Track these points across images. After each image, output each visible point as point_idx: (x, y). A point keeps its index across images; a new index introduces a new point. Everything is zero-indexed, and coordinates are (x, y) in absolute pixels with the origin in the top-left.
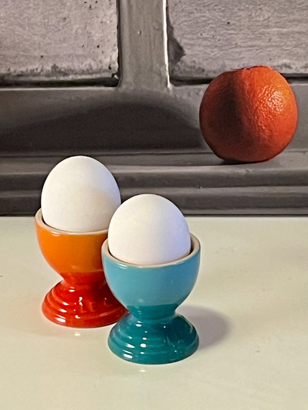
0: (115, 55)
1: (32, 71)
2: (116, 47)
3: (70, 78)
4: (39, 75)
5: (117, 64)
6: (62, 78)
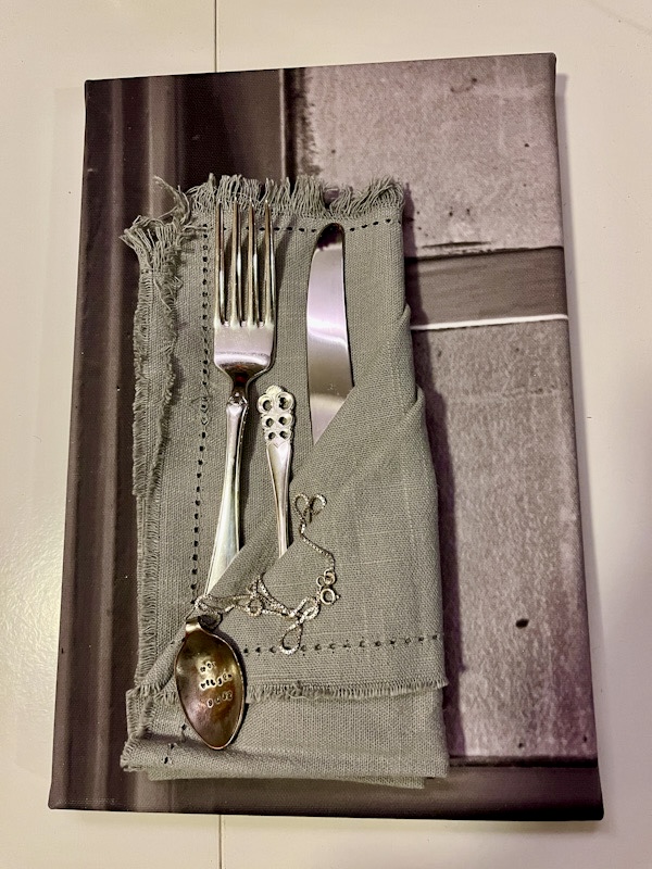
1: (312, 139)
4: (305, 148)
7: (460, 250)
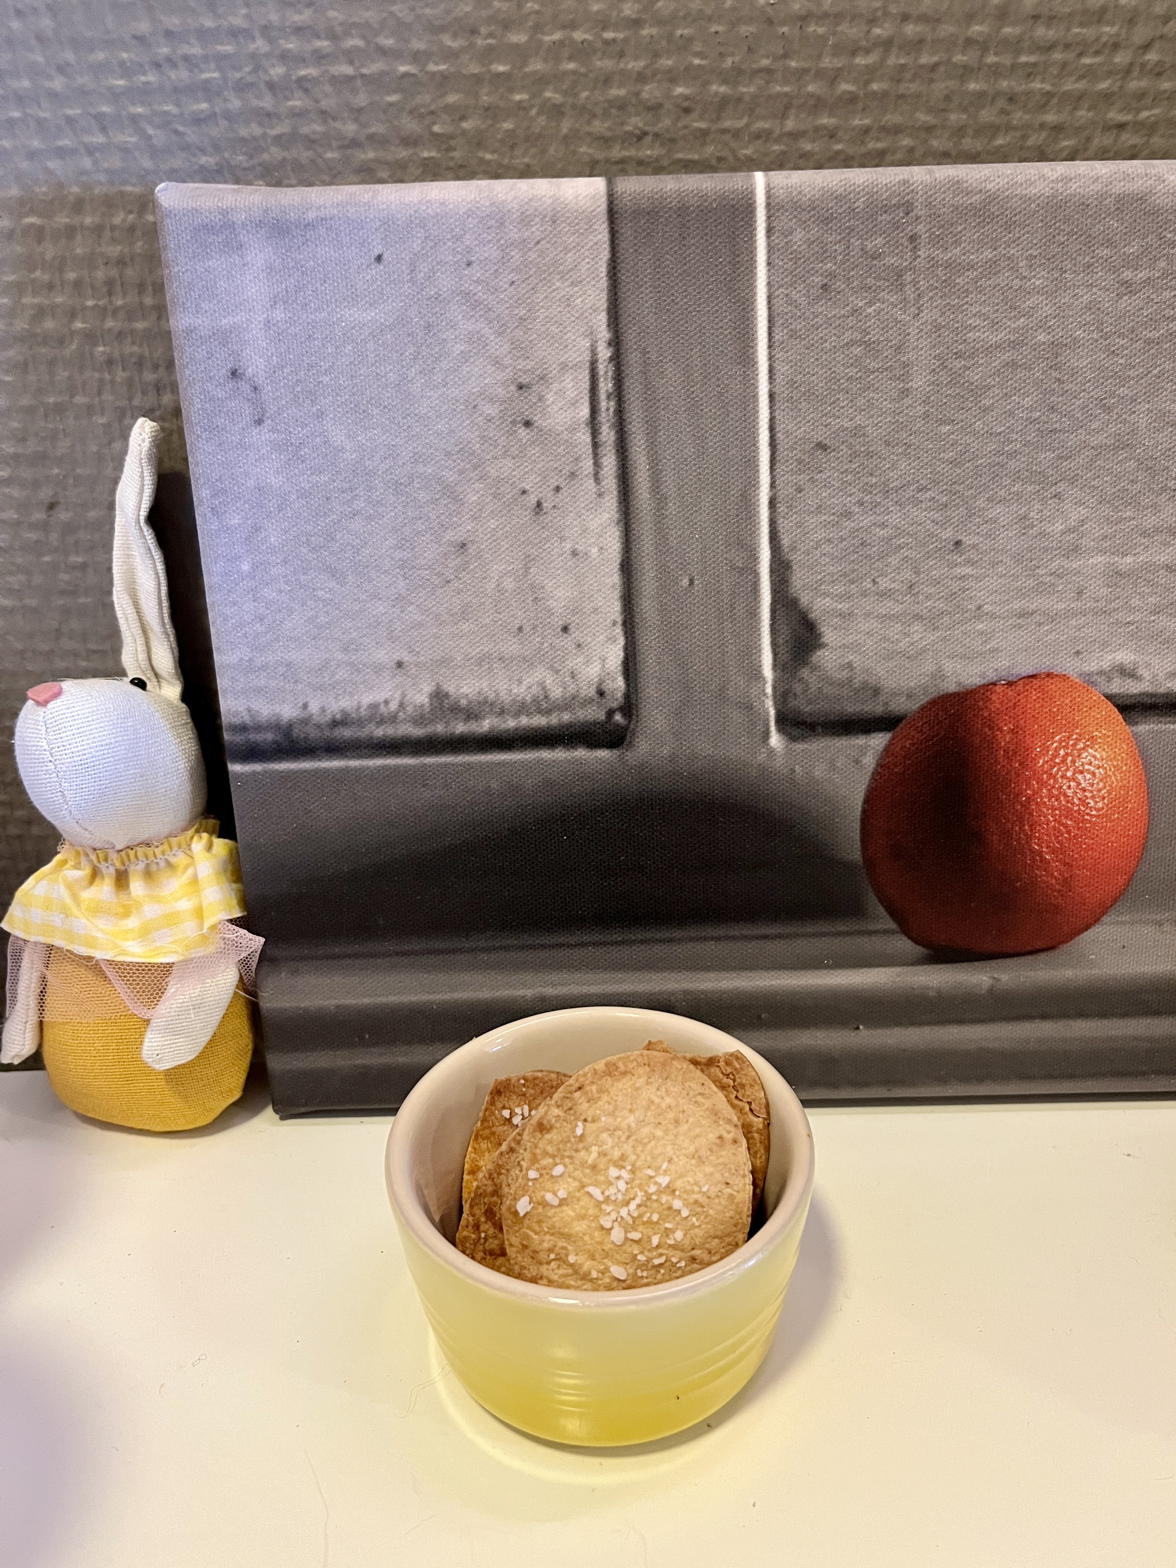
0: (615, 655)
1: (374, 707)
2: (619, 631)
3: (486, 725)
4: (393, 719)
5: (620, 683)
6: (460, 728)
7: (607, 406)
